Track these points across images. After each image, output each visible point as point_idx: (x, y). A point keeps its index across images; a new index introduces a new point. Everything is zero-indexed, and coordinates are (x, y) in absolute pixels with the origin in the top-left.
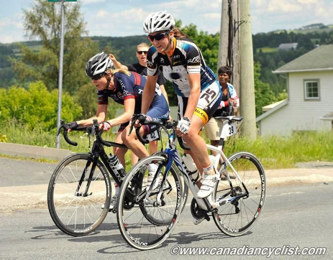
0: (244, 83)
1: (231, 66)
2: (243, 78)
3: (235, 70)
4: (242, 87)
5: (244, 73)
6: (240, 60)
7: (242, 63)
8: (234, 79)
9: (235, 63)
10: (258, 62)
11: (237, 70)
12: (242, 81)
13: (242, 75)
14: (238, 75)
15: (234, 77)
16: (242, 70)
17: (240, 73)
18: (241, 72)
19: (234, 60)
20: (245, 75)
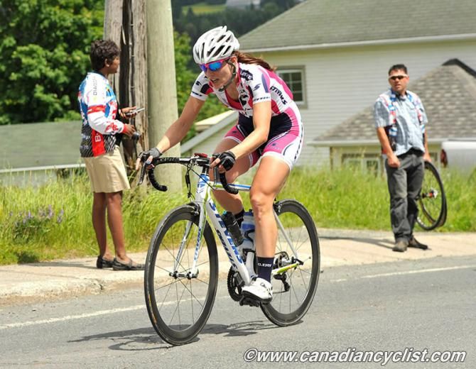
0: (155, 78)
1: (131, 43)
2: (153, 68)
3: (137, 52)
4: (152, 84)
5: (157, 58)
6: (147, 31)
7: (151, 39)
8: (136, 71)
9: (137, 39)
10: (185, 34)
11: (142, 52)
12: (152, 74)
13: (152, 61)
14: (144, 63)
15: (136, 67)
16: (151, 52)
17: (147, 57)
18: (149, 55)
19: (136, 31)
20: (158, 61)
